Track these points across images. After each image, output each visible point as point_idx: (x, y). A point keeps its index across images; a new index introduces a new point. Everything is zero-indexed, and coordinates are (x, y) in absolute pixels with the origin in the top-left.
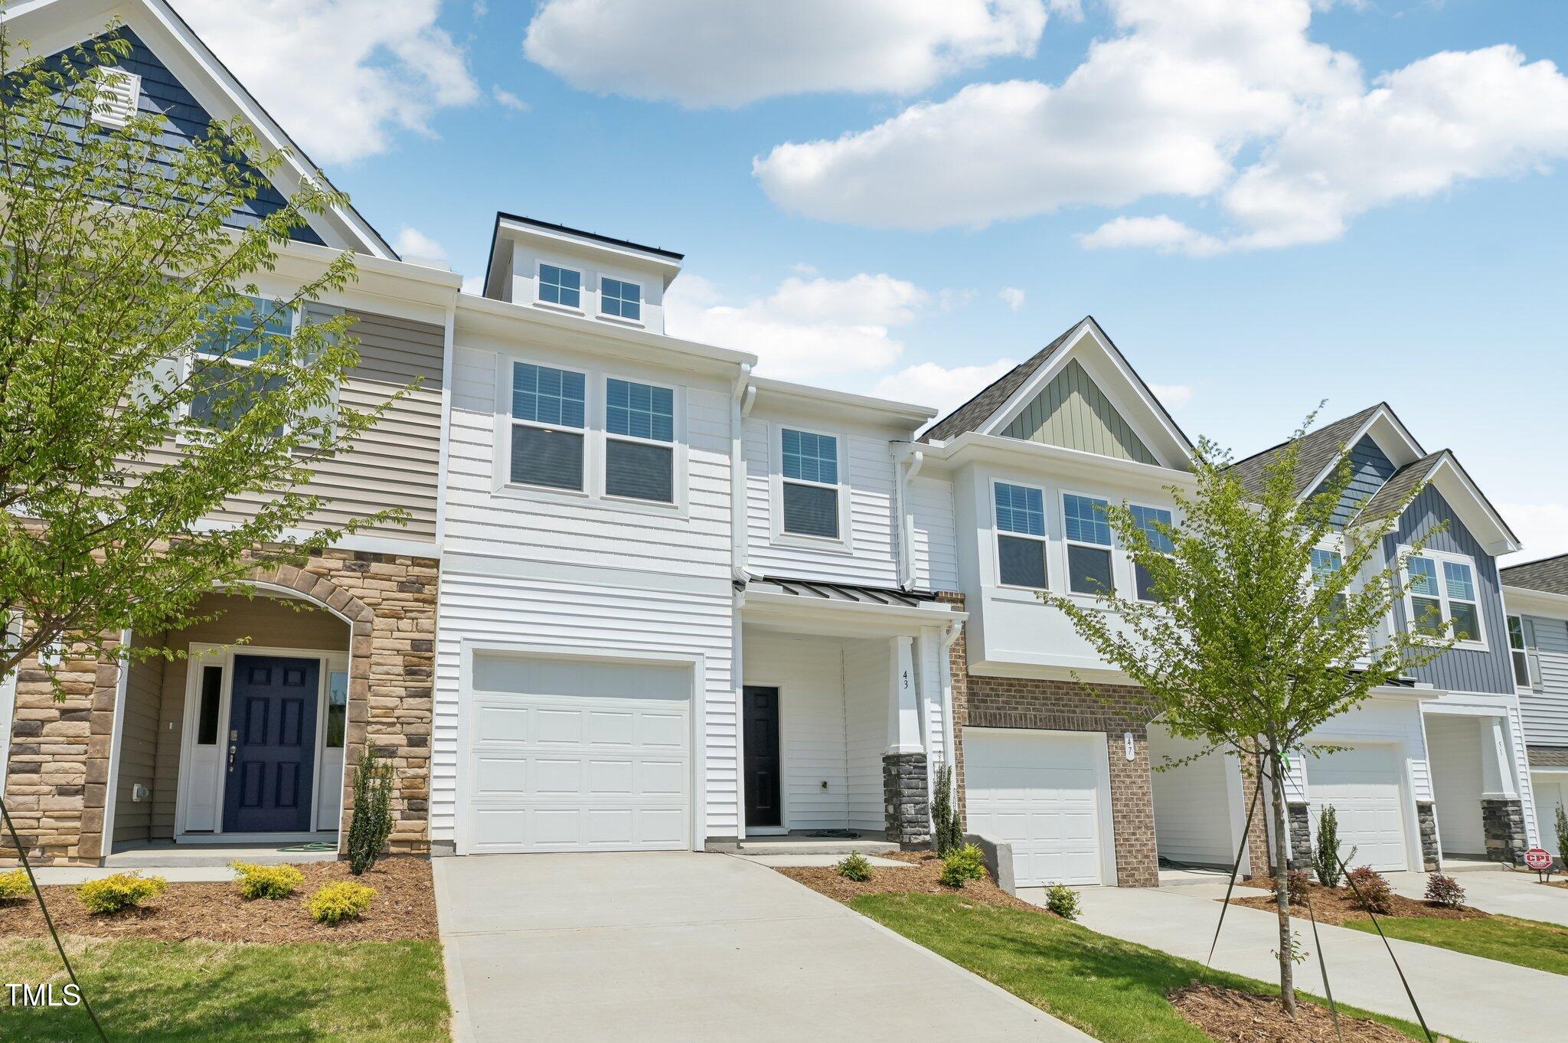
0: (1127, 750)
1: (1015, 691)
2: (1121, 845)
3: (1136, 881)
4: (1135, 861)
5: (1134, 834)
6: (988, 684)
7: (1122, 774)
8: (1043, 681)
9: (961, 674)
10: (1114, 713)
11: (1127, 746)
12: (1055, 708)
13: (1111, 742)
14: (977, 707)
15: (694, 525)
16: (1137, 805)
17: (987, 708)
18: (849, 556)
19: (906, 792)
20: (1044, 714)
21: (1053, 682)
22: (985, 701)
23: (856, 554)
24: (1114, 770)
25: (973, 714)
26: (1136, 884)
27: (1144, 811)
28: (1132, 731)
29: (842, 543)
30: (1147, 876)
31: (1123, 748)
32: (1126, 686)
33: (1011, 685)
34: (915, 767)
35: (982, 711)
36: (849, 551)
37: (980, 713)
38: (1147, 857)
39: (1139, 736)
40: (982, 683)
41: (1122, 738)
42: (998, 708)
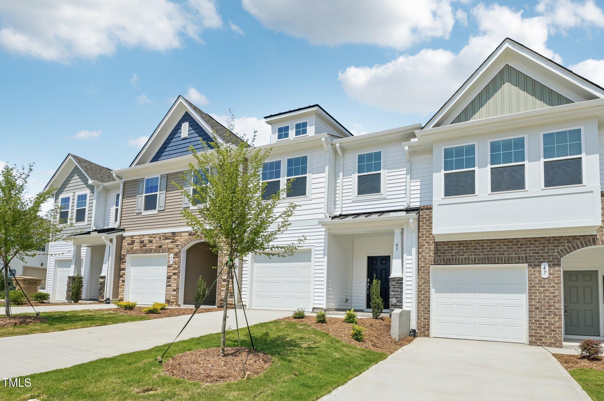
0: (543, 272)
1: (463, 247)
2: (533, 323)
3: (543, 343)
4: (543, 332)
5: (543, 318)
6: (446, 245)
7: (537, 286)
8: (482, 240)
9: (431, 242)
10: (534, 253)
11: (543, 270)
12: (489, 253)
13: (530, 269)
14: (440, 256)
15: (313, 201)
16: (548, 302)
17: (446, 256)
18: (385, 199)
19: (392, 293)
20: (480, 257)
21: (489, 240)
22: (445, 253)
23: (388, 197)
24: (531, 284)
25: (436, 259)
26: (543, 344)
27: (554, 306)
28: (548, 262)
29: (382, 194)
30: (553, 341)
31: (540, 272)
32: (546, 237)
33: (461, 244)
34: (397, 283)
35: (442, 258)
36: (385, 197)
37: (440, 259)
38: (553, 331)
39: (553, 265)
40: (443, 245)
41: (539, 266)
42: (452, 256)
